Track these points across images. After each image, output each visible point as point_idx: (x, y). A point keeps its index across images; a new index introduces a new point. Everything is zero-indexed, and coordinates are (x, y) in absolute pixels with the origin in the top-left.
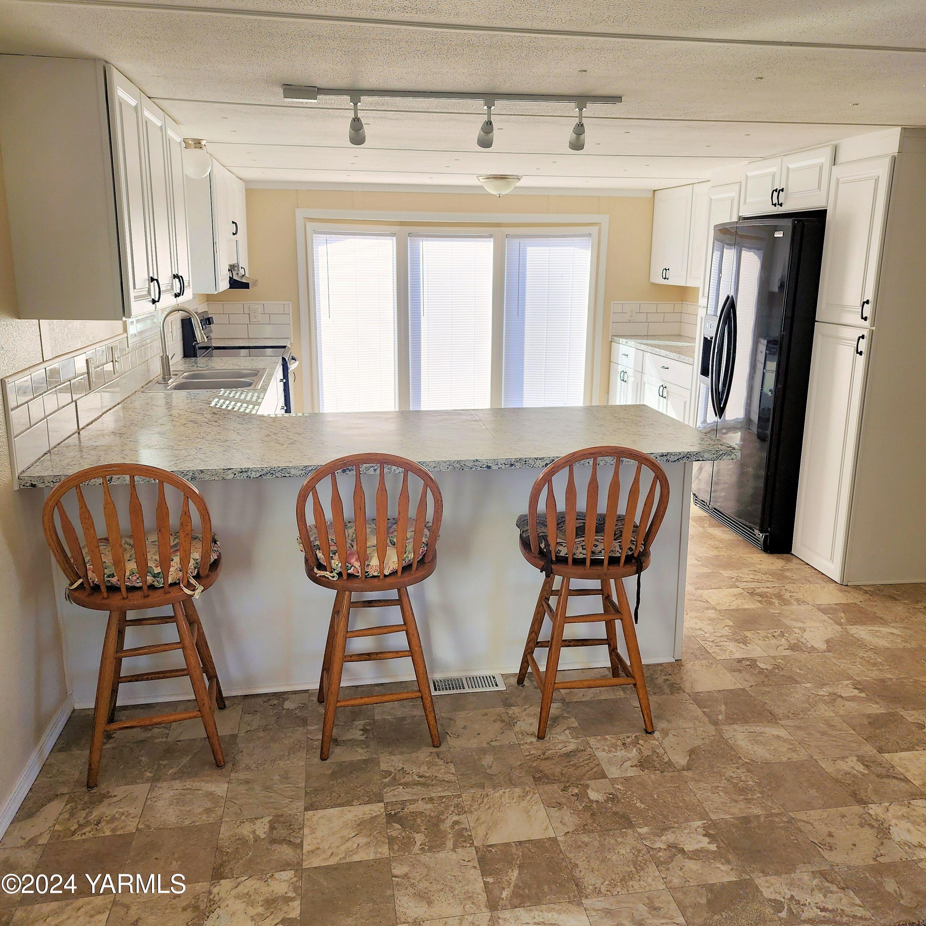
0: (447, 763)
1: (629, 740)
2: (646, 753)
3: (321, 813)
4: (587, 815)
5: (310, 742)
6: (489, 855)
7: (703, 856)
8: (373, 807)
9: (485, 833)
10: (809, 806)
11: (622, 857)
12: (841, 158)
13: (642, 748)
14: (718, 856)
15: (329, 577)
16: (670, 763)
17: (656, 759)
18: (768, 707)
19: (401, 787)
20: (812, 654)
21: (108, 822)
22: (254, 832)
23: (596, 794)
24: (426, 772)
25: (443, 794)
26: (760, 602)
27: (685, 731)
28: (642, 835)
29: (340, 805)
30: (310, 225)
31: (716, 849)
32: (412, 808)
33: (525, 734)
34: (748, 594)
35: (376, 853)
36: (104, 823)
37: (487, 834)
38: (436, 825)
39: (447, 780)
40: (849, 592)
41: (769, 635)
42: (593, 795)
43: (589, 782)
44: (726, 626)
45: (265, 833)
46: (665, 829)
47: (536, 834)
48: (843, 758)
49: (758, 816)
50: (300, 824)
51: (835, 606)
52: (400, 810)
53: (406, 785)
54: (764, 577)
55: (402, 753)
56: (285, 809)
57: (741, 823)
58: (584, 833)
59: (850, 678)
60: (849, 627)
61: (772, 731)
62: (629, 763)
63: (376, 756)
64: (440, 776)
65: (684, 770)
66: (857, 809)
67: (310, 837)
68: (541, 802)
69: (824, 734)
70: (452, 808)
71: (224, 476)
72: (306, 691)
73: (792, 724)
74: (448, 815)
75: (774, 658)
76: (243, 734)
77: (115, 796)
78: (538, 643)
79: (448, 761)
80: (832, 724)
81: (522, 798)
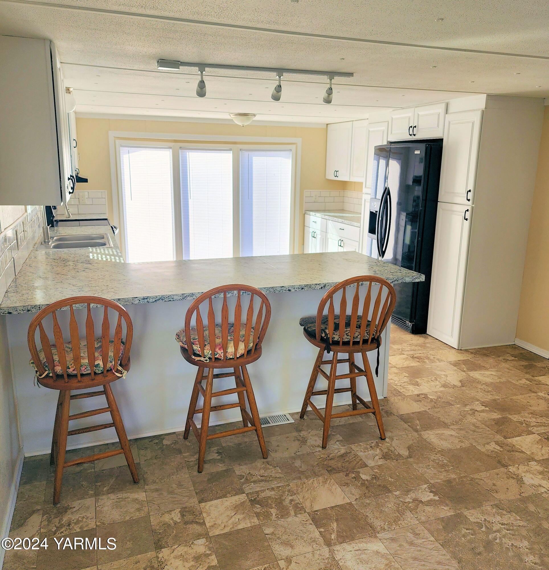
0: (275, 467)
1: (373, 445)
2: (385, 451)
3: (209, 503)
4: (364, 488)
5: (187, 463)
6: (317, 517)
7: (433, 503)
8: (240, 497)
9: (310, 504)
10: (478, 471)
11: (390, 509)
12: (451, 110)
13: (382, 448)
14: (441, 502)
15: (204, 361)
16: (399, 455)
17: (391, 453)
18: (441, 420)
19: (253, 484)
20: (455, 389)
21: (76, 524)
22: (172, 519)
23: (365, 476)
24: (263, 473)
25: (278, 485)
26: (418, 362)
27: (402, 437)
28: (397, 496)
29: (219, 498)
30: (118, 142)
31: (438, 499)
32: (263, 495)
33: (314, 446)
34: (411, 358)
35: (251, 522)
36: (73, 525)
37: (312, 505)
38: (281, 503)
39: (278, 476)
40: (463, 354)
41: (429, 380)
42: (364, 477)
43: (359, 470)
44: (405, 376)
45: (179, 519)
46: (408, 491)
47: (340, 501)
48: (488, 443)
49: (455, 479)
50: (199, 511)
51: (458, 362)
52: (256, 497)
53: (255, 482)
54: (416, 348)
55: (246, 464)
56: (187, 504)
57: (447, 483)
58: (366, 498)
59: (478, 400)
60: (469, 373)
61: (447, 432)
62: (377, 457)
63: (231, 467)
64: (273, 475)
65: (408, 458)
66: (503, 469)
67: (208, 518)
68: (336, 484)
69: (474, 431)
70: (287, 493)
71: (133, 302)
72: (174, 433)
73: (456, 428)
74: (286, 496)
75: (436, 392)
76: (143, 462)
77: (74, 507)
78: (313, 393)
79: (275, 466)
80: (477, 426)
81: (325, 482)
